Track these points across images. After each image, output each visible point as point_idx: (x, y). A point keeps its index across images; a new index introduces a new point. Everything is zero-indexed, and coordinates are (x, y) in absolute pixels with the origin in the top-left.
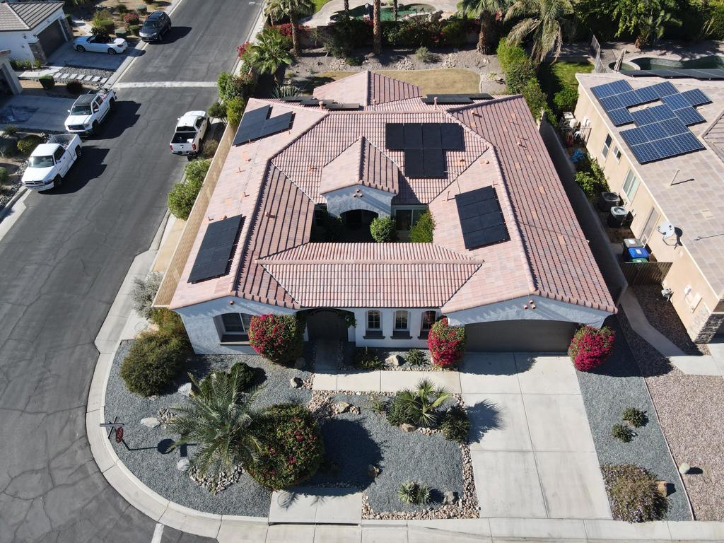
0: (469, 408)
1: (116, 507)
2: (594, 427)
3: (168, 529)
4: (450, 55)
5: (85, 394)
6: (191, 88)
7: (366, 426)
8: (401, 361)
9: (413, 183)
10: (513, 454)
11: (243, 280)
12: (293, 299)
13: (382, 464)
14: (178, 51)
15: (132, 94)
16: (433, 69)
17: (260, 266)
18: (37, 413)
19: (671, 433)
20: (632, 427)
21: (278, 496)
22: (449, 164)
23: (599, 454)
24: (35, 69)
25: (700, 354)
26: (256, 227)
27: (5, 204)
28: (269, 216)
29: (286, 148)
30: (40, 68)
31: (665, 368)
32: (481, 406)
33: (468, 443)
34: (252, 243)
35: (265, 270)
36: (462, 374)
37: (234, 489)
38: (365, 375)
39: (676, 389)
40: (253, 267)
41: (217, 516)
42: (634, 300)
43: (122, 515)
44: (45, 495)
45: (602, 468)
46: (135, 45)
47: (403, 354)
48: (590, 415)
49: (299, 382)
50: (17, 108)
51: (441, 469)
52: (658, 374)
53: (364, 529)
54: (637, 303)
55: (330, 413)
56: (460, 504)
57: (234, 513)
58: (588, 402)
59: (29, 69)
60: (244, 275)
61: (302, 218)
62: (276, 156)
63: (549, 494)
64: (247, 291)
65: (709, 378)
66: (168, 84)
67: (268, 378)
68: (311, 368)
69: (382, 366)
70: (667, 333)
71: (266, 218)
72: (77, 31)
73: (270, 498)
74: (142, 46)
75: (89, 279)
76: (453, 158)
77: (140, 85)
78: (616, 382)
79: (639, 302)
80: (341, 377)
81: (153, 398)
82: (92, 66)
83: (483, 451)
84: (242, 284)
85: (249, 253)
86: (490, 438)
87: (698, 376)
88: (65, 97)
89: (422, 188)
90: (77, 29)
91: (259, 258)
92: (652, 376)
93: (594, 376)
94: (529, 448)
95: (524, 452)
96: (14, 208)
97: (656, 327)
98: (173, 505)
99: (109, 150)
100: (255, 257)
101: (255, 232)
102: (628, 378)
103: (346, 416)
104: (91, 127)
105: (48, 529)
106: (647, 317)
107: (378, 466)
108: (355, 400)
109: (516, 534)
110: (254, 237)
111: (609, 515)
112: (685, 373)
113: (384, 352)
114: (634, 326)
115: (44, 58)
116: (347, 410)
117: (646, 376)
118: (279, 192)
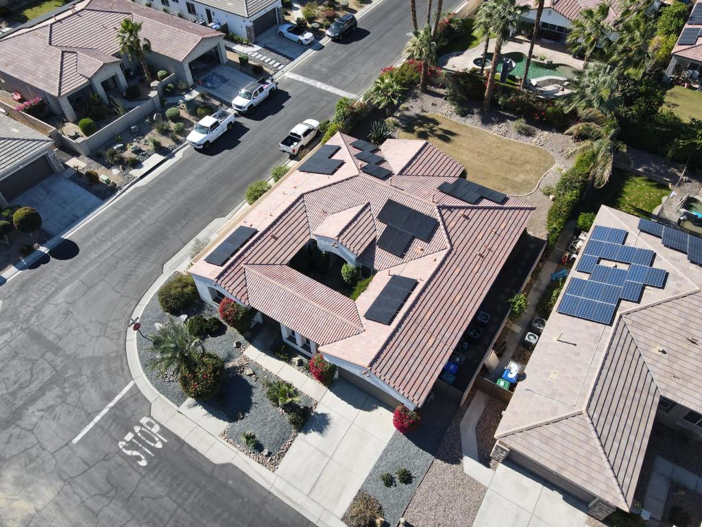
0: (316, 413)
1: (122, 361)
2: (376, 467)
3: (135, 385)
4: (546, 133)
5: (143, 294)
6: (331, 93)
7: (254, 390)
8: (301, 363)
9: (378, 251)
10: (319, 453)
11: (227, 274)
12: (248, 298)
13: (247, 415)
14: (346, 53)
15: (292, 86)
16: (521, 142)
17: (243, 269)
18: (118, 292)
19: (417, 498)
20: (397, 481)
21: (190, 400)
22: (411, 248)
23: (365, 482)
24: (245, 44)
25: (488, 466)
26: (259, 242)
27: (173, 149)
28: (273, 237)
29: (317, 190)
30: (248, 45)
31: (456, 460)
32: (324, 416)
33: (300, 432)
34: (249, 251)
35: (245, 272)
36: (329, 391)
37: (173, 384)
38: (277, 361)
39: (448, 477)
40: (238, 268)
41: (158, 393)
42: (482, 407)
43: (122, 366)
44: (99, 337)
45: (360, 491)
46: (321, 39)
47: (305, 360)
48: (381, 458)
49: (239, 345)
50: (217, 76)
51: (273, 436)
52: (446, 461)
53: (217, 442)
54: (482, 410)
55: (241, 372)
56: (269, 459)
57: (166, 396)
58: (386, 451)
59: (241, 43)
60: (229, 271)
61: (295, 245)
62: (308, 193)
63: (319, 484)
64: (224, 282)
65: (478, 484)
66: (319, 85)
67: (226, 334)
68: (251, 340)
69: (289, 361)
70: (480, 440)
71: (270, 237)
72: (289, 15)
73: (186, 399)
74: (325, 41)
75: (184, 223)
76: (418, 244)
77: (301, 79)
78: (414, 449)
79: (485, 409)
80: (263, 354)
81: (167, 314)
82: (282, 52)
83: (304, 440)
84: (224, 277)
85: (243, 258)
86: (313, 436)
87: (471, 478)
88: (250, 75)
89: (382, 258)
90: (290, 13)
91: (246, 264)
92: (441, 460)
93: (405, 438)
94: (330, 454)
95: (325, 454)
96: (176, 154)
97: (477, 432)
98: (144, 375)
99: (249, 129)
100: (244, 262)
101: (256, 245)
102: (424, 452)
103: (248, 379)
104: (246, 109)
105: (90, 355)
106: (479, 422)
107: (243, 414)
108: (259, 372)
109: (285, 493)
110: (253, 248)
111: (341, 515)
112: (465, 471)
113: (295, 353)
114: (463, 423)
115: (253, 38)
116: (250, 375)
117: (437, 457)
118: (292, 221)
